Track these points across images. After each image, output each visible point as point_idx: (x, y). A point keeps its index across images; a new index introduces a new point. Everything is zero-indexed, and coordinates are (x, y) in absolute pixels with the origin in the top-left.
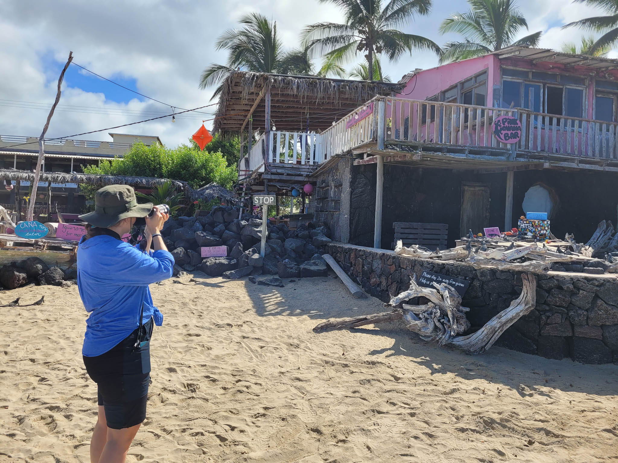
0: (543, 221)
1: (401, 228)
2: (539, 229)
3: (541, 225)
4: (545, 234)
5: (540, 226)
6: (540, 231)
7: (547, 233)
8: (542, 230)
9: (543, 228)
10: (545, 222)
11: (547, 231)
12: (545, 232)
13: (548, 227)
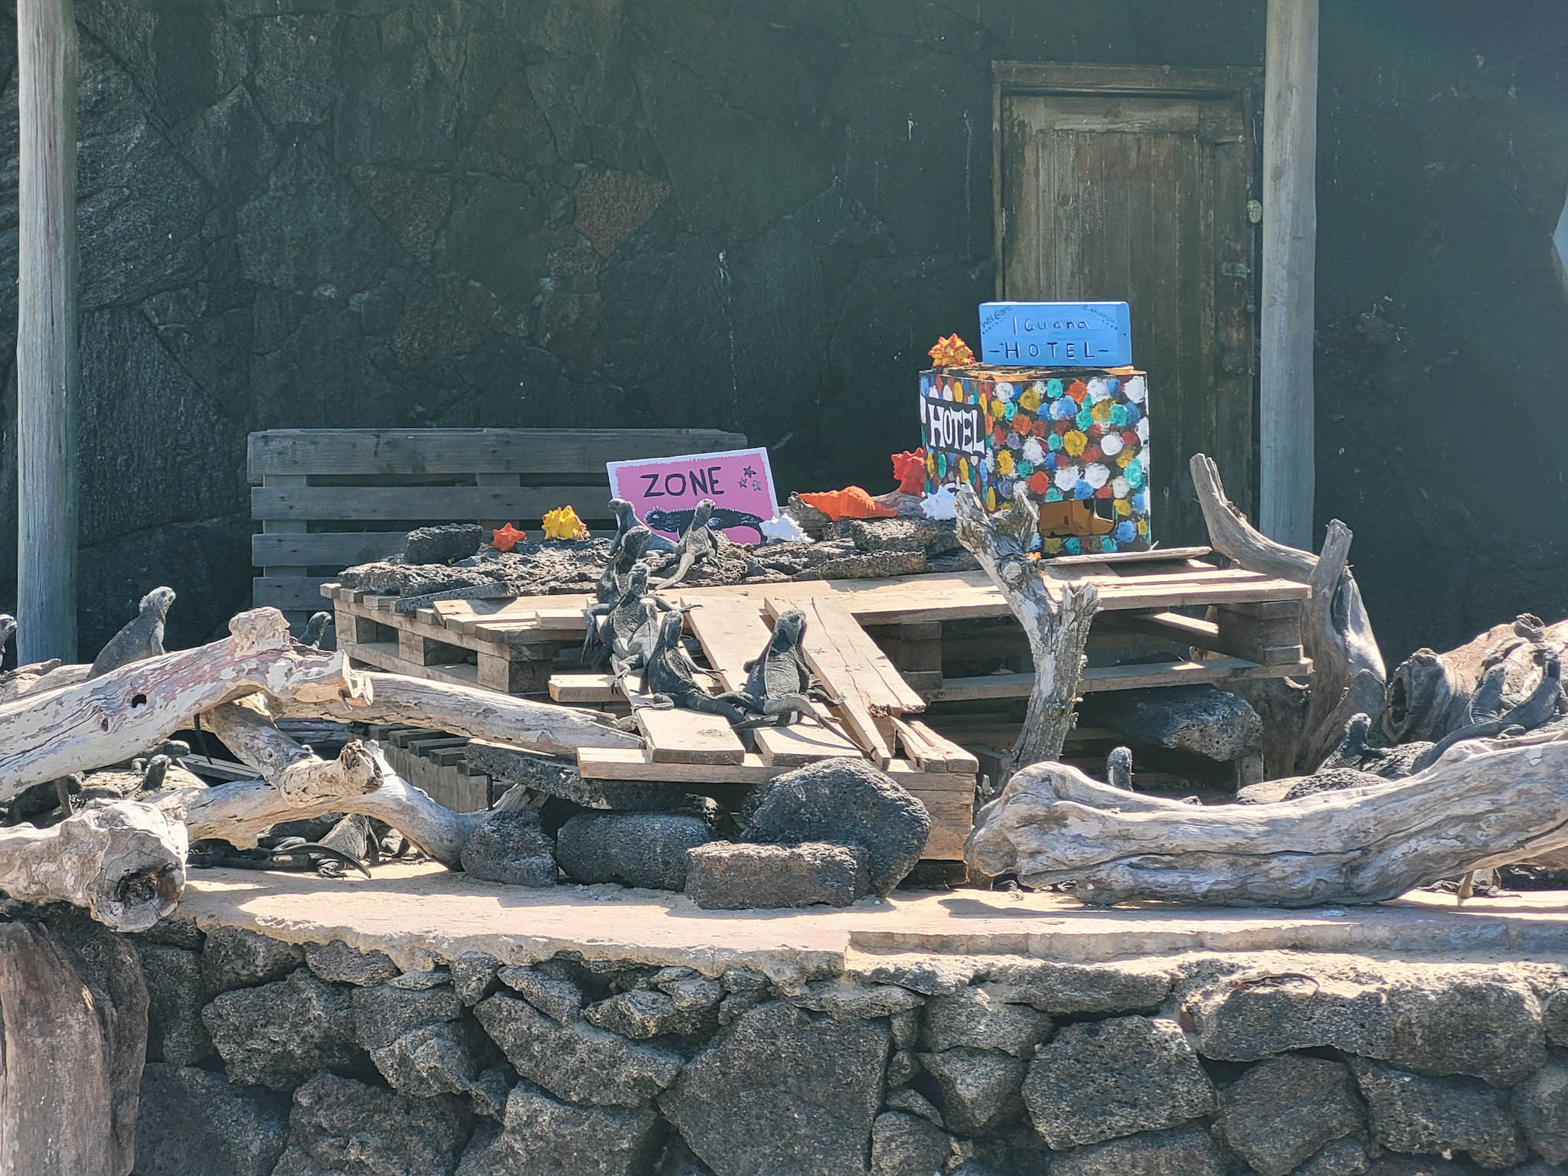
0: (1072, 376)
1: (314, 481)
2: (1033, 450)
3: (1055, 411)
4: (1102, 503)
5: (1043, 428)
6: (1047, 471)
7: (1120, 488)
8: (1063, 458)
9: (1075, 443)
10: (1097, 389)
11: (1115, 471)
12: (1096, 477)
13: (1127, 432)
